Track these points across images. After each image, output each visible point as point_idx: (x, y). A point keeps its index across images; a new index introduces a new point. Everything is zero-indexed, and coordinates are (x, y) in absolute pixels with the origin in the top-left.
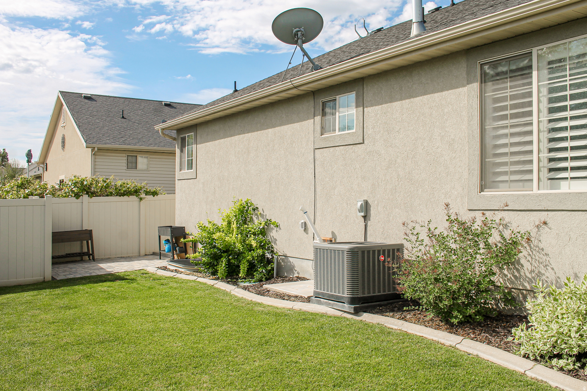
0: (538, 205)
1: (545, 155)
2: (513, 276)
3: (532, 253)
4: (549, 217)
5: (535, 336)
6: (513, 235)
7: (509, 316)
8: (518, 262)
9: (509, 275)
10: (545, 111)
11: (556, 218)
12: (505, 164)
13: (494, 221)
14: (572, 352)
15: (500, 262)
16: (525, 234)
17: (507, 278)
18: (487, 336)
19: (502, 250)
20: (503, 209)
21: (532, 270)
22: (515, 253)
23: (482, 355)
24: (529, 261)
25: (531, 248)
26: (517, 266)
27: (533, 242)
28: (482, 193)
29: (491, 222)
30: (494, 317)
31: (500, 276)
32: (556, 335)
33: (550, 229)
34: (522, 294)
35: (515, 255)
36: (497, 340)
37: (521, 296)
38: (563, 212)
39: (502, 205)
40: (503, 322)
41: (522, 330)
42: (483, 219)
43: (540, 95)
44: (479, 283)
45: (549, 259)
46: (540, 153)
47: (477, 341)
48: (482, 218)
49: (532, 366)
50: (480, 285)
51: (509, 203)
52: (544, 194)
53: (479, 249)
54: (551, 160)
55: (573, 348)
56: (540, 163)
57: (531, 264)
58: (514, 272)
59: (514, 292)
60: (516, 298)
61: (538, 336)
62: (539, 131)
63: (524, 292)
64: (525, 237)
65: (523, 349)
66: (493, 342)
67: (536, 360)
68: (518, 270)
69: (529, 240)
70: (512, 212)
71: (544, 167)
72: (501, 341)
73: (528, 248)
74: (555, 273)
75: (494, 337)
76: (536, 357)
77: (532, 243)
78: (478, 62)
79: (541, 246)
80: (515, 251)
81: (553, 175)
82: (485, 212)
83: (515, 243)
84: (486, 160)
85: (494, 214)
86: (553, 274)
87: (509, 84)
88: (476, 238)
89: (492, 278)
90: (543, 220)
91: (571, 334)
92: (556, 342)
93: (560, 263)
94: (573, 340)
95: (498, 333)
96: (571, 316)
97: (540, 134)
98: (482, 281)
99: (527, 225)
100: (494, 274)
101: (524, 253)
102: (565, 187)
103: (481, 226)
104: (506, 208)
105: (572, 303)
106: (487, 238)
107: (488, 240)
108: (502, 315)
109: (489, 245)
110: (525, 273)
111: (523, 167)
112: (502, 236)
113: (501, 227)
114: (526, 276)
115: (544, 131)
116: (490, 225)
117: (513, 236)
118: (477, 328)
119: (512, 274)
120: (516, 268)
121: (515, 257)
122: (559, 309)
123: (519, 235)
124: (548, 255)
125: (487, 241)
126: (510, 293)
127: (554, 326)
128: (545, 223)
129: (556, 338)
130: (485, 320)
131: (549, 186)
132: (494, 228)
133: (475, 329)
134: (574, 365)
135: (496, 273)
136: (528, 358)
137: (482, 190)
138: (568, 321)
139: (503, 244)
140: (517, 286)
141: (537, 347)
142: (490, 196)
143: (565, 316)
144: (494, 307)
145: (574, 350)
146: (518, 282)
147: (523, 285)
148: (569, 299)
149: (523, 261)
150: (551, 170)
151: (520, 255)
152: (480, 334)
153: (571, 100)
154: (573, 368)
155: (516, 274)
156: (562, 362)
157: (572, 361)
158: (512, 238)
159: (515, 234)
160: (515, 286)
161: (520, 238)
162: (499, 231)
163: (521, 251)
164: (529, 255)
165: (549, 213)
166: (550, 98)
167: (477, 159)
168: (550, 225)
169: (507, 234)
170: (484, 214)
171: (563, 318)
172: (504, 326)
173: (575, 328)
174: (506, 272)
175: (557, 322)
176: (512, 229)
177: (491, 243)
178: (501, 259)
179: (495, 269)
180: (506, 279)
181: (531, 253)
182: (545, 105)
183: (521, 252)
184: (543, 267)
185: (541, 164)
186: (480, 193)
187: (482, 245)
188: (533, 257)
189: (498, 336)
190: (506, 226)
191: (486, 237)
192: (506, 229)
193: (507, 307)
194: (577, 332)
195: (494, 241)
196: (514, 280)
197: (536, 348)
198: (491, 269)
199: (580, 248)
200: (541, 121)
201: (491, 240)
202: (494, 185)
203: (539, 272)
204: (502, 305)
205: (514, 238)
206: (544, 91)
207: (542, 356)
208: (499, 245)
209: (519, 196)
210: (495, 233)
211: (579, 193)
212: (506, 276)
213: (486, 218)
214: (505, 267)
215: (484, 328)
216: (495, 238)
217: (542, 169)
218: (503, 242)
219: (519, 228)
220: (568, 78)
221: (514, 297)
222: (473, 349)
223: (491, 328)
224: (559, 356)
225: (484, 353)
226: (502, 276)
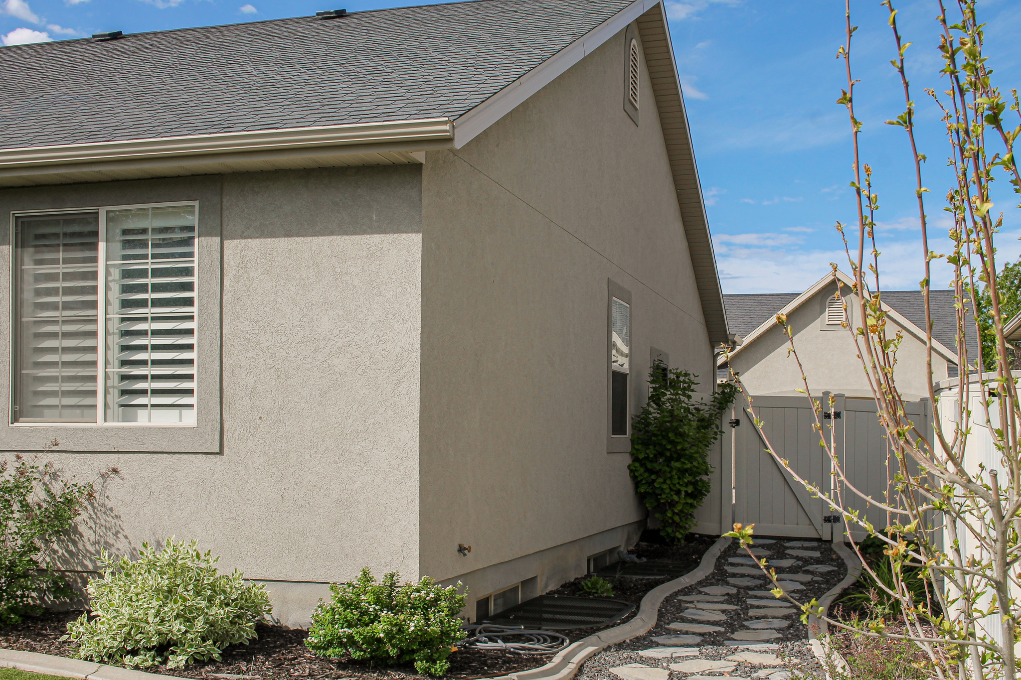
0: (105, 445)
1: (116, 370)
2: (67, 551)
3: (96, 516)
4: (121, 462)
5: (100, 628)
6: (66, 489)
7: (62, 613)
8: (75, 530)
9: (60, 551)
10: (116, 304)
11: (131, 463)
12: (54, 379)
13: (36, 468)
14: (150, 643)
15: (47, 531)
16: (85, 487)
17: (58, 556)
18: (28, 642)
19: (50, 512)
20: (50, 449)
21: (96, 541)
22: (70, 515)
23: (22, 666)
24: (91, 528)
25: (94, 508)
26: (73, 537)
27: (98, 500)
28: (16, 424)
29: (31, 470)
30: (37, 617)
31: (47, 552)
32: (129, 622)
33: (122, 479)
34: (82, 577)
35: (70, 519)
36: (44, 645)
37: (79, 581)
38: (140, 455)
39: (49, 443)
40: (52, 622)
41: (82, 624)
42: (18, 465)
43: (110, 278)
44: (13, 564)
45: (121, 523)
46: (108, 366)
47: (13, 649)
48: (16, 463)
49: (96, 668)
50: (15, 567)
51: (59, 441)
52: (114, 428)
53: (12, 512)
54: (124, 377)
55: (151, 638)
56: (108, 381)
57: (94, 532)
58: (68, 545)
59: (68, 576)
60: (73, 585)
61: (103, 628)
62: (107, 333)
63: (85, 575)
64: (86, 493)
65: (83, 649)
66: (39, 649)
67: (102, 661)
68: (75, 543)
69: (91, 495)
70: (65, 455)
71: (113, 387)
72: (50, 646)
73: (89, 507)
74: (130, 543)
75: (40, 642)
76: (102, 658)
77: (96, 501)
78: (11, 212)
79: (109, 504)
80: (69, 513)
81: (126, 400)
82: (21, 454)
83: (69, 502)
84: (23, 372)
85: (36, 457)
86: (127, 544)
87: (61, 255)
88: (7, 495)
89: (34, 557)
90: (111, 466)
91: (149, 619)
92: (129, 633)
93: (138, 528)
94: (151, 626)
95: (46, 636)
96: (149, 594)
97: (109, 337)
98: (17, 561)
99: (89, 475)
100: (38, 549)
101: (84, 515)
102: (143, 419)
103: (15, 476)
104: (55, 448)
105: (150, 578)
106: (25, 495)
107: (27, 498)
108: (51, 613)
109: (28, 505)
110: (84, 546)
111: (82, 386)
112: (48, 491)
113: (47, 478)
114: (87, 550)
115: (114, 334)
116: (30, 474)
117: (67, 491)
118: (12, 634)
119: (65, 548)
120: (71, 539)
121: (70, 521)
122: (132, 588)
123: (76, 490)
124: (120, 517)
125: (25, 499)
126: (62, 577)
127: (126, 611)
128: (115, 471)
129: (128, 628)
130: (23, 622)
131: (121, 416)
132: (35, 479)
133: (9, 636)
134: (154, 660)
135: (39, 549)
136: (92, 660)
137: (15, 419)
138: (144, 602)
139: (51, 503)
140: (73, 566)
141: (103, 643)
142: (29, 429)
143: (140, 597)
144: (38, 602)
145: (153, 639)
146: (74, 560)
147: (83, 565)
148: (147, 573)
149: (82, 528)
150: (124, 392)
151: (78, 519)
152: (18, 640)
153: (153, 291)
154: (152, 664)
155: (72, 547)
156: (137, 659)
157: (150, 656)
158: (64, 493)
159: (69, 487)
160: (70, 567)
161: (77, 494)
162: (45, 484)
163: (80, 512)
164: (91, 518)
165: (120, 455)
166: (123, 285)
167: (8, 369)
168: (122, 474)
169: (57, 488)
170: (18, 457)
171: (138, 600)
172: (55, 627)
173: (153, 611)
174: (55, 546)
175: (130, 605)
176: (64, 480)
177: (31, 502)
178: (48, 526)
179: (38, 543)
180: (56, 557)
181: (94, 516)
182: (116, 295)
183: (79, 514)
184: (111, 535)
185: (109, 383)
186: (12, 423)
187: (16, 507)
188: (98, 521)
189: (46, 641)
190: (55, 476)
191: (22, 493)
192: (56, 480)
193: (58, 600)
194: (156, 616)
195: (36, 499)
196: (69, 557)
197: (102, 646)
198: (32, 542)
199: (165, 506)
200: (110, 319)
201: (30, 499)
202: (36, 412)
203: (106, 543)
204: (50, 598)
205: (68, 493)
206: (116, 274)
207: (110, 656)
208: (45, 505)
209: (75, 430)
210: (38, 487)
211: (163, 428)
212: (55, 552)
213: (23, 464)
214: (54, 539)
215: (23, 632)
216: (37, 495)
217: (111, 390)
218: (50, 500)
219: (76, 478)
220: (150, 260)
221: (69, 584)
222: (7, 660)
223: (35, 631)
224: (134, 652)
225: (25, 662)
226: (50, 553)
